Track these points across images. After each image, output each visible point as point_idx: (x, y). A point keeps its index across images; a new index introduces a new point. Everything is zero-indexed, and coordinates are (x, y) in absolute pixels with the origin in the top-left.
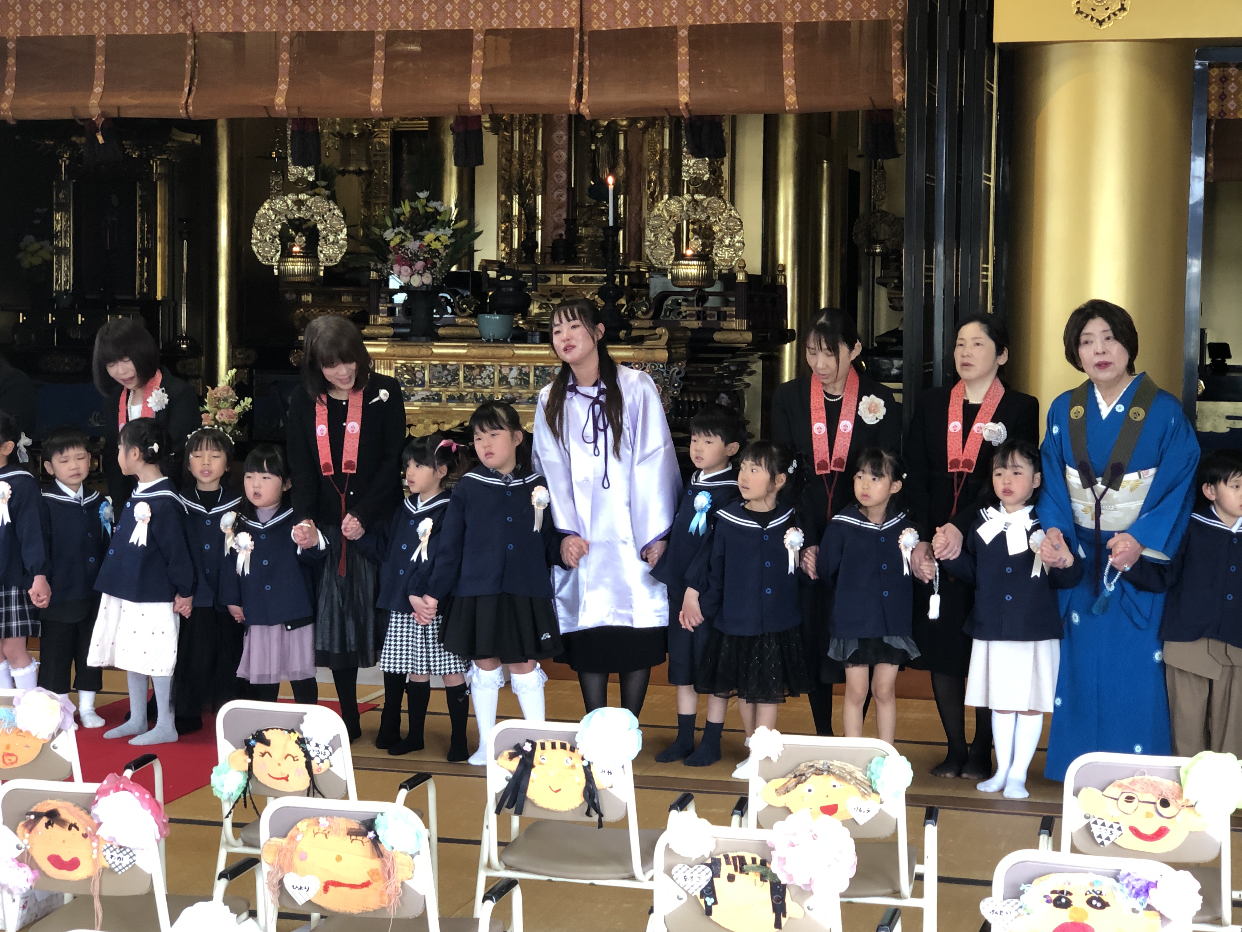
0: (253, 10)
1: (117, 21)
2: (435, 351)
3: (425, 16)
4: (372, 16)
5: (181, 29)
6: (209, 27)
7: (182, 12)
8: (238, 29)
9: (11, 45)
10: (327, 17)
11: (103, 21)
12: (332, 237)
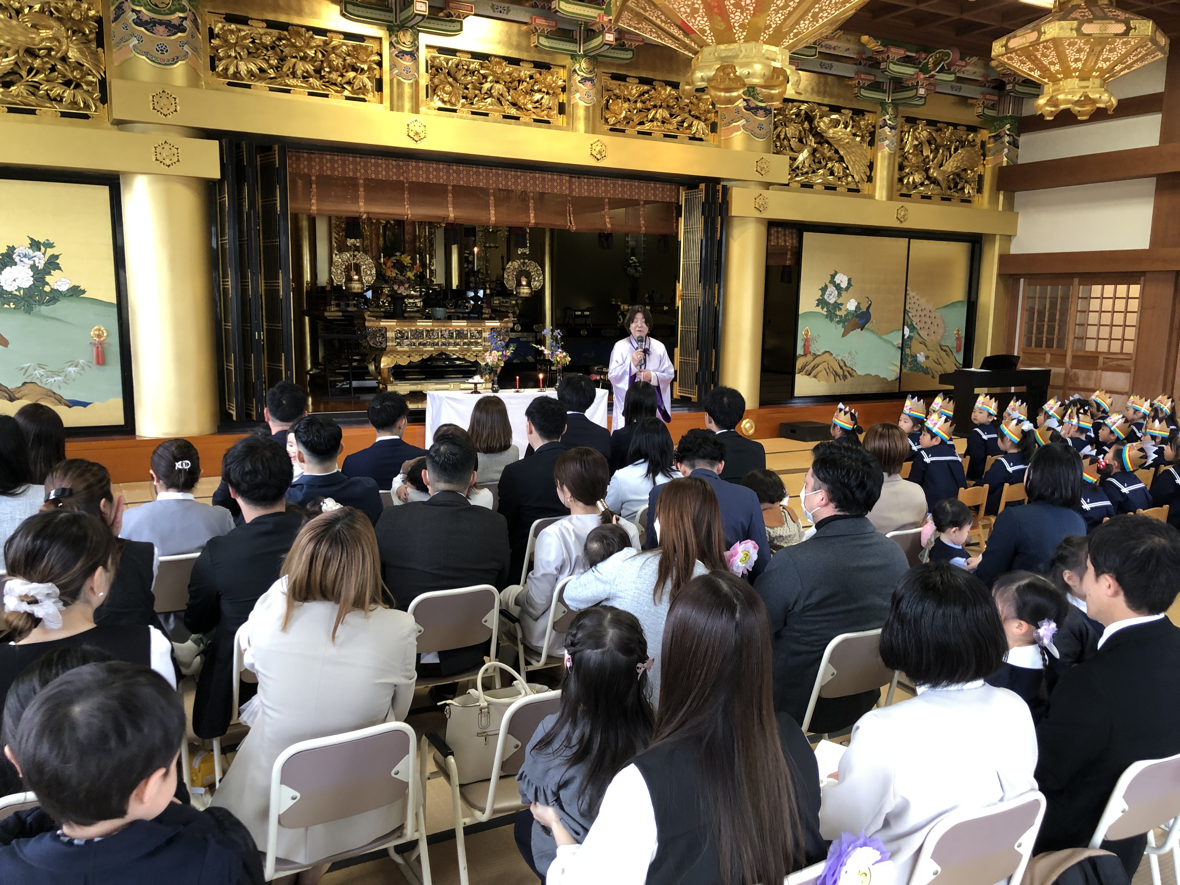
0: (435, 173)
1: (369, 172)
2: (418, 324)
3: (510, 183)
4: (488, 181)
5: (402, 178)
6: (414, 179)
7: (401, 171)
8: (428, 181)
9: (314, 178)
10: (468, 180)
11: (362, 171)
12: (369, 272)
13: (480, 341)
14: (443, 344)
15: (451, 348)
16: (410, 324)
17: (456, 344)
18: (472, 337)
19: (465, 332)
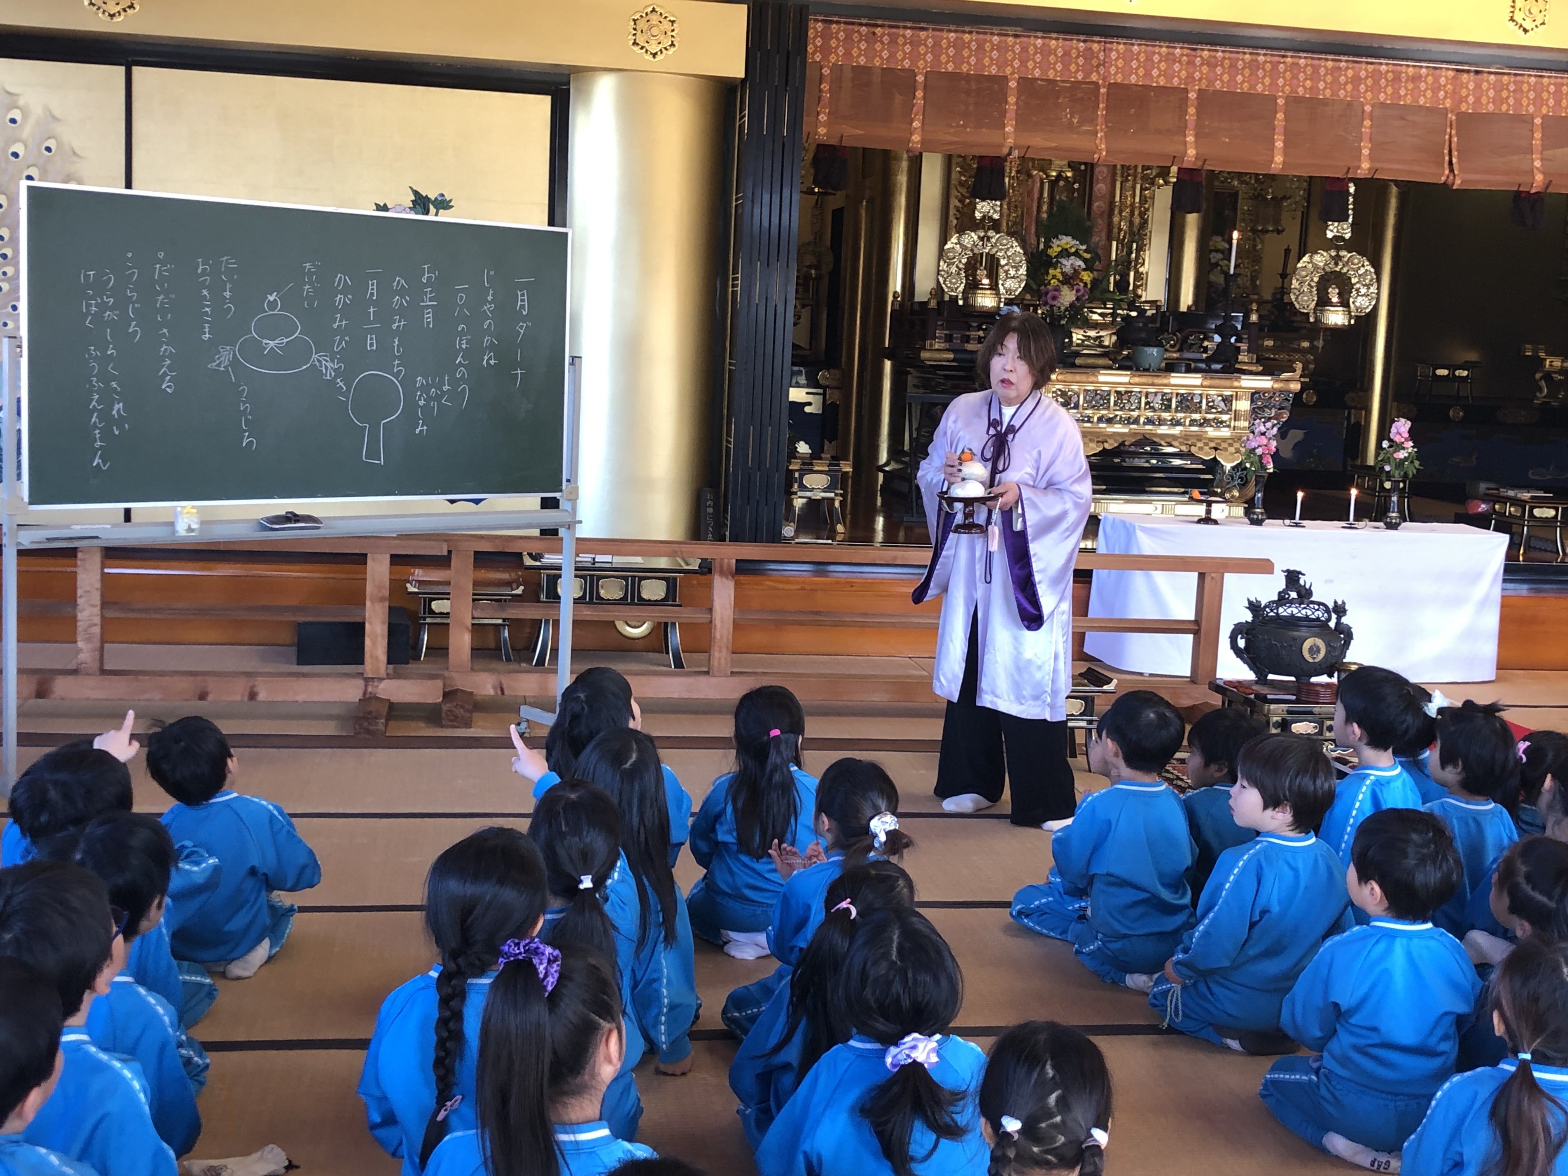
0: (1163, 65)
1: (1030, 64)
2: (1101, 378)
3: (1321, 85)
4: (1274, 83)
5: (1094, 77)
6: (1119, 78)
7: (1095, 62)
8: (1148, 83)
9: (920, 78)
10: (1232, 79)
11: (1016, 63)
12: (1012, 272)
13: (1225, 417)
14: (1149, 421)
15: (1163, 430)
16: (1083, 378)
17: (1176, 423)
18: (1210, 408)
19: (1197, 400)
